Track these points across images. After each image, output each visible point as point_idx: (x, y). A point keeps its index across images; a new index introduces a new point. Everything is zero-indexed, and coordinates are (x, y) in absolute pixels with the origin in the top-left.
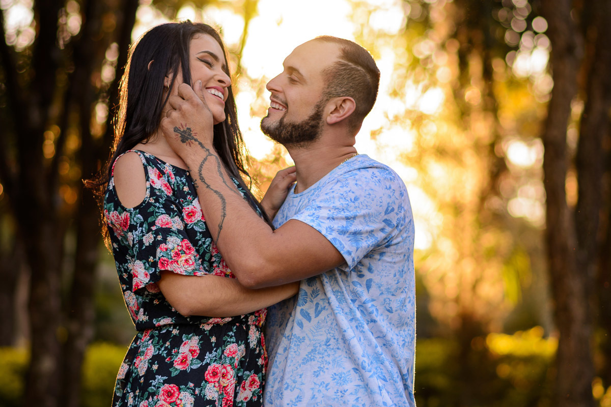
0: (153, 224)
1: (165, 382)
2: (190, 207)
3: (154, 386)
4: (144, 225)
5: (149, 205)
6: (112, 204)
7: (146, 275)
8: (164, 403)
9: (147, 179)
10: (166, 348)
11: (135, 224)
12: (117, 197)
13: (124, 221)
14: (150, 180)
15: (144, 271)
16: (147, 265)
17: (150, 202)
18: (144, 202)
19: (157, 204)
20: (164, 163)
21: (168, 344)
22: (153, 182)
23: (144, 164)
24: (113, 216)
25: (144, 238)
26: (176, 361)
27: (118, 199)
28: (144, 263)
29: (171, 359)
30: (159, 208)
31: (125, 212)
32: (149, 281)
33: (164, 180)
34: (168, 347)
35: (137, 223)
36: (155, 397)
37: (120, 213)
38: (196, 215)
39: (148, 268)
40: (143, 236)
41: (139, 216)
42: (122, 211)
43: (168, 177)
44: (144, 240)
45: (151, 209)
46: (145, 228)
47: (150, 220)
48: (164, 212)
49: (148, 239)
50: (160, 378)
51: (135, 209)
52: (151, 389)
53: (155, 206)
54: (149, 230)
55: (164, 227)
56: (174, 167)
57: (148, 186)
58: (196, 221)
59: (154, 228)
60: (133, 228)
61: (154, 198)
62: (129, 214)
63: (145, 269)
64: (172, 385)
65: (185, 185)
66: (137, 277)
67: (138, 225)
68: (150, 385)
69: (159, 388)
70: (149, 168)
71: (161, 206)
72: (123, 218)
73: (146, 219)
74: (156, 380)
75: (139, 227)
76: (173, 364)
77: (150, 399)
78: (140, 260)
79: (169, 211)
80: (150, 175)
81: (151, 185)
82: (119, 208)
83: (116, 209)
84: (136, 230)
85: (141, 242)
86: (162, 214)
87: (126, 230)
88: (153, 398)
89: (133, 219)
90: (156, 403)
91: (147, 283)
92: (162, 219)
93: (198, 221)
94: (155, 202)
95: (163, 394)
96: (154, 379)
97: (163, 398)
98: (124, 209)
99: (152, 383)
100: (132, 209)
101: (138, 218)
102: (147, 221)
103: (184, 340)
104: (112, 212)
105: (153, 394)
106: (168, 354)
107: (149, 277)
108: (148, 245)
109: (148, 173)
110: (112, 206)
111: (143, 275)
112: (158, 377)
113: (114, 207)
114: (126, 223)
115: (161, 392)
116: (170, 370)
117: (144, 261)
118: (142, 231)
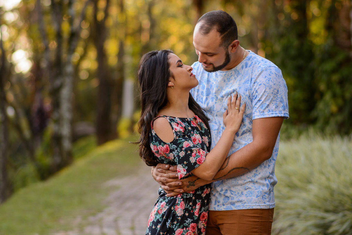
0: (182, 147)
1: (192, 222)
2: (193, 137)
3: (187, 223)
4: (178, 149)
5: (177, 140)
6: (158, 142)
7: (184, 170)
8: (191, 232)
9: (173, 128)
10: (190, 206)
11: (173, 149)
12: (159, 138)
13: (166, 149)
14: (174, 128)
15: (183, 169)
16: (184, 166)
17: (177, 139)
18: (174, 139)
19: (180, 138)
20: (175, 118)
21: (191, 204)
22: (176, 129)
23: (169, 122)
24: (159, 148)
25: (180, 154)
26: (195, 212)
27: (160, 139)
28: (182, 165)
29: (193, 211)
30: (181, 140)
31: (165, 145)
32: (186, 173)
33: (179, 126)
34: (191, 205)
35: (174, 149)
36: (187, 229)
37: (163, 146)
38: (197, 141)
39: (185, 167)
40: (179, 153)
41: (174, 145)
42: (164, 144)
43: (181, 125)
44: (180, 155)
45: (179, 142)
46: (179, 150)
47: (180, 146)
48: (184, 140)
49: (182, 154)
50: (189, 220)
51: (171, 143)
52: (185, 224)
53: (180, 140)
54: (181, 150)
55: (187, 147)
56: (179, 118)
57: (174, 132)
58: (197, 143)
59: (183, 149)
60: (172, 151)
61: (178, 136)
62: (168, 146)
63: (183, 167)
64: (195, 224)
65: (188, 127)
66: (180, 172)
67: (175, 149)
68: (185, 222)
69: (189, 224)
70: (172, 123)
71: (182, 138)
72: (165, 148)
73: (178, 146)
74: (188, 221)
75: (176, 150)
76: (194, 214)
77: (185, 229)
78: (180, 164)
79: (186, 139)
80: (173, 127)
81: (175, 131)
82: (162, 143)
83: (160, 144)
84: (174, 151)
85: (178, 156)
86: (184, 141)
87: (168, 153)
88: (186, 229)
89: (171, 147)
90: (188, 231)
91: (185, 174)
92: (186, 144)
93: (198, 143)
94: (179, 138)
95: (191, 228)
96: (187, 220)
97: (191, 229)
98: (165, 143)
99: (186, 221)
100: (169, 143)
101: (174, 147)
102: (179, 147)
103: (197, 202)
104: (158, 146)
105: (186, 227)
106: (192, 209)
107: (186, 171)
108: (182, 156)
109: (172, 125)
110: (158, 143)
111: (183, 171)
112: (189, 219)
113: (159, 143)
114: (168, 150)
115: (190, 227)
116: (194, 216)
117: (182, 164)
118: (178, 151)
